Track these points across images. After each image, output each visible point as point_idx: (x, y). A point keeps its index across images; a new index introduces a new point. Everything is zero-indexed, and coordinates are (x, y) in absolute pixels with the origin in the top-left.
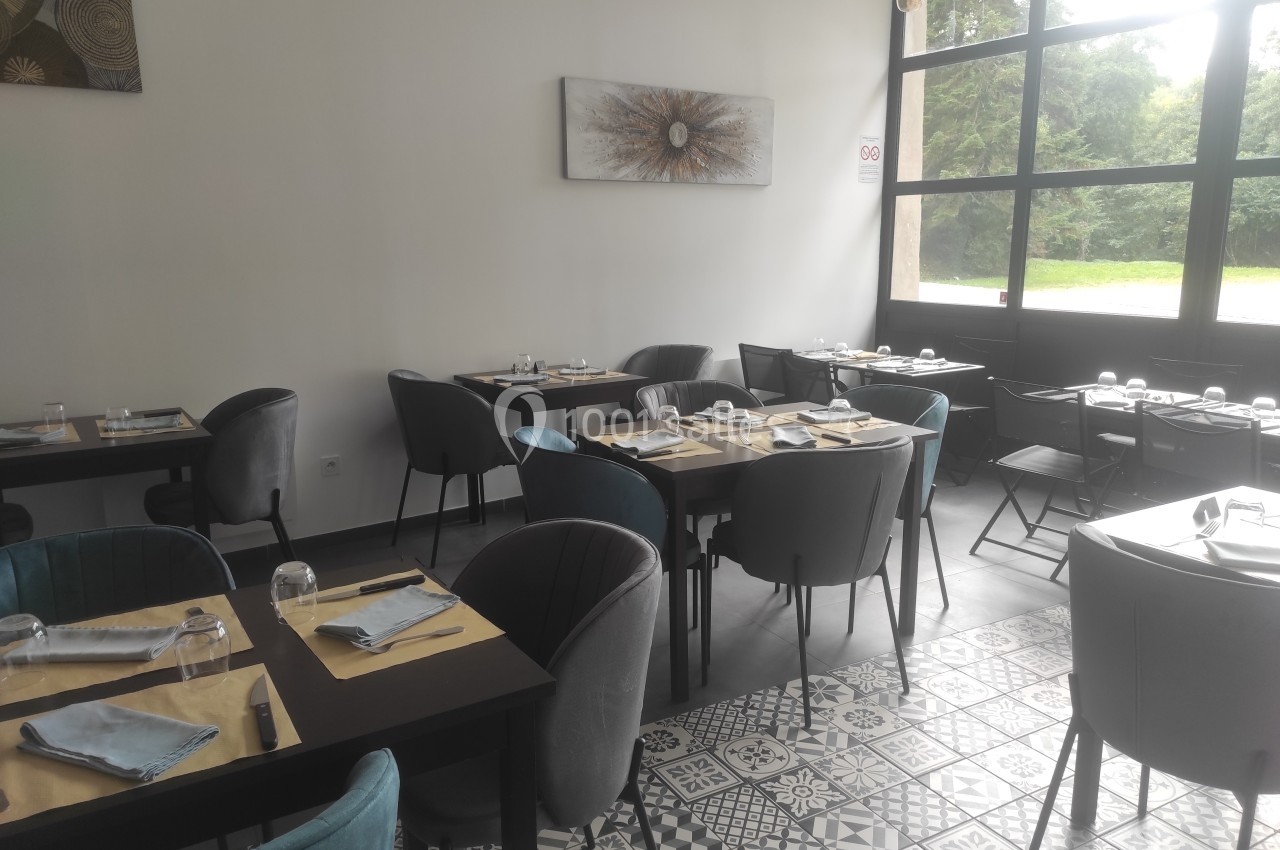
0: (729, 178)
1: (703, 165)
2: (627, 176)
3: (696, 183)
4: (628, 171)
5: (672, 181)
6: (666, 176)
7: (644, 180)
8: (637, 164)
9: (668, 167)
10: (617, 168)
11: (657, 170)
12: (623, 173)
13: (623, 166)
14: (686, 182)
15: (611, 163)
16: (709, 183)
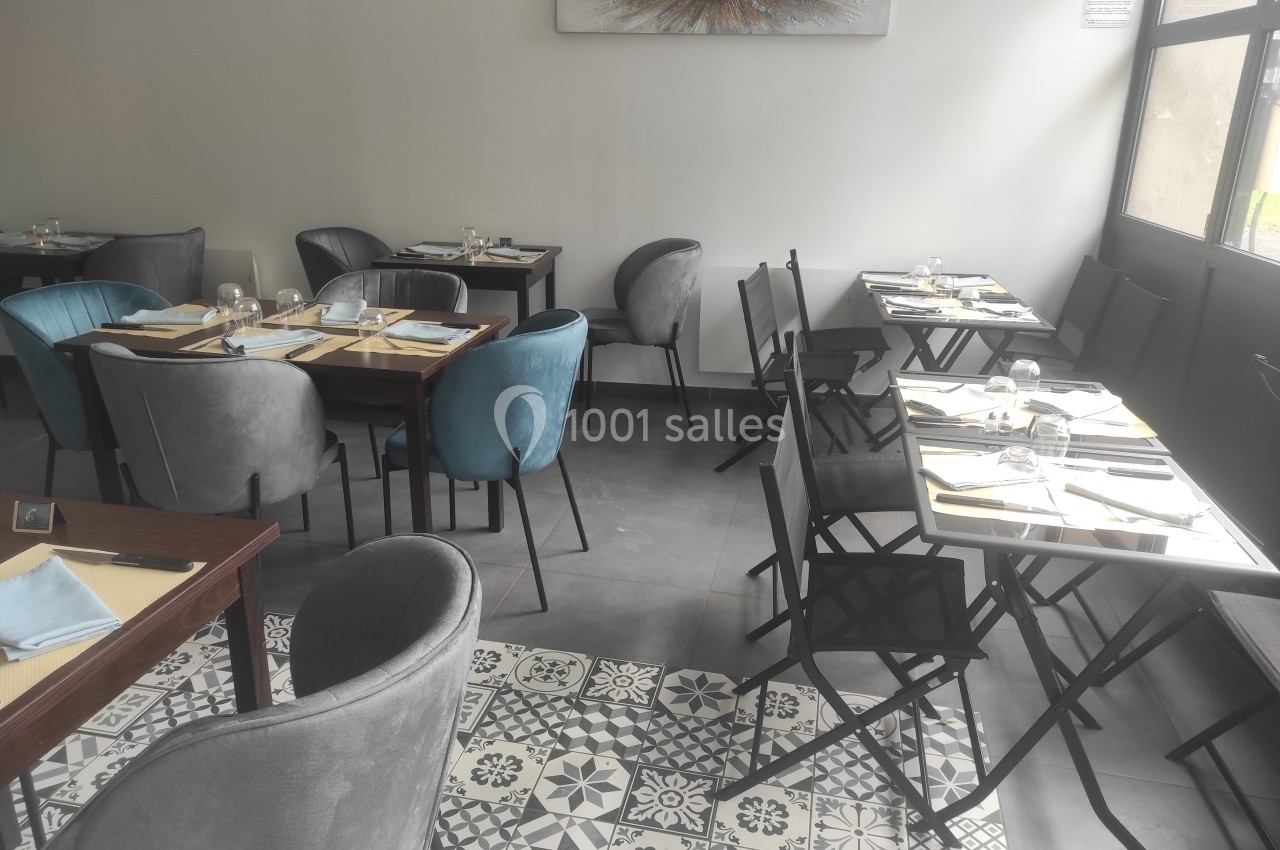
0: (809, 27)
1: (763, 9)
2: (640, 27)
3: (751, 34)
4: (643, 21)
5: (711, 32)
6: (701, 25)
7: (667, 31)
8: (656, 12)
9: (705, 14)
10: (625, 18)
11: (687, 18)
12: (633, 24)
13: (635, 14)
14: (735, 33)
15: (618, 12)
16: (773, 34)
